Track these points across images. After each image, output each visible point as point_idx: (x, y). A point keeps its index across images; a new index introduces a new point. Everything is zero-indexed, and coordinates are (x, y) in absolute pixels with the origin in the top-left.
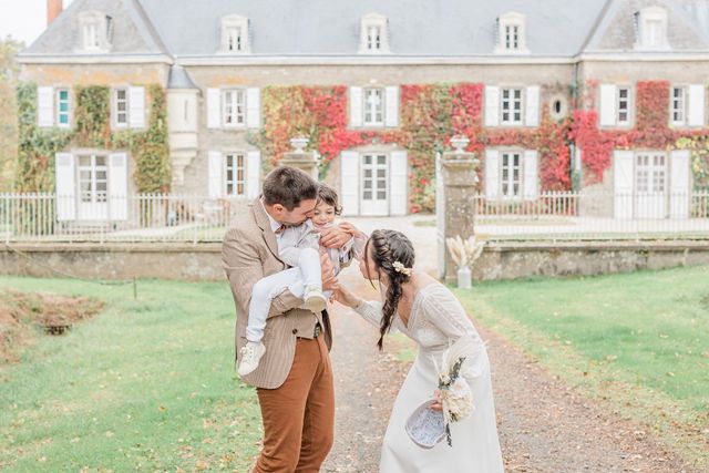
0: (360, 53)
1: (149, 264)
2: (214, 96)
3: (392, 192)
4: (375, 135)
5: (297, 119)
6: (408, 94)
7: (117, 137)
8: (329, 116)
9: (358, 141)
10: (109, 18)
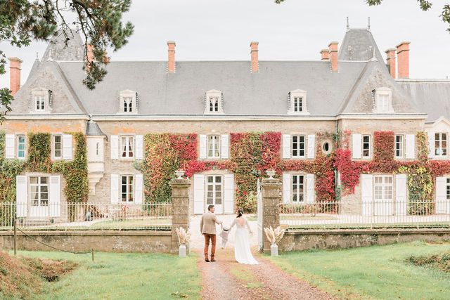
0: (205, 114)
1: (94, 243)
2: (114, 140)
3: (225, 200)
4: (214, 164)
5: (166, 154)
6: (235, 139)
7: (54, 165)
8: (186, 152)
9: (204, 168)
10: (50, 92)
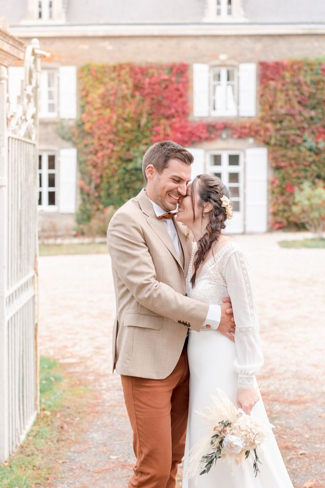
0: (205, 20)
3: (248, 202)
4: (225, 127)
5: (124, 106)
6: (268, 73)
8: (165, 103)
9: (204, 135)
